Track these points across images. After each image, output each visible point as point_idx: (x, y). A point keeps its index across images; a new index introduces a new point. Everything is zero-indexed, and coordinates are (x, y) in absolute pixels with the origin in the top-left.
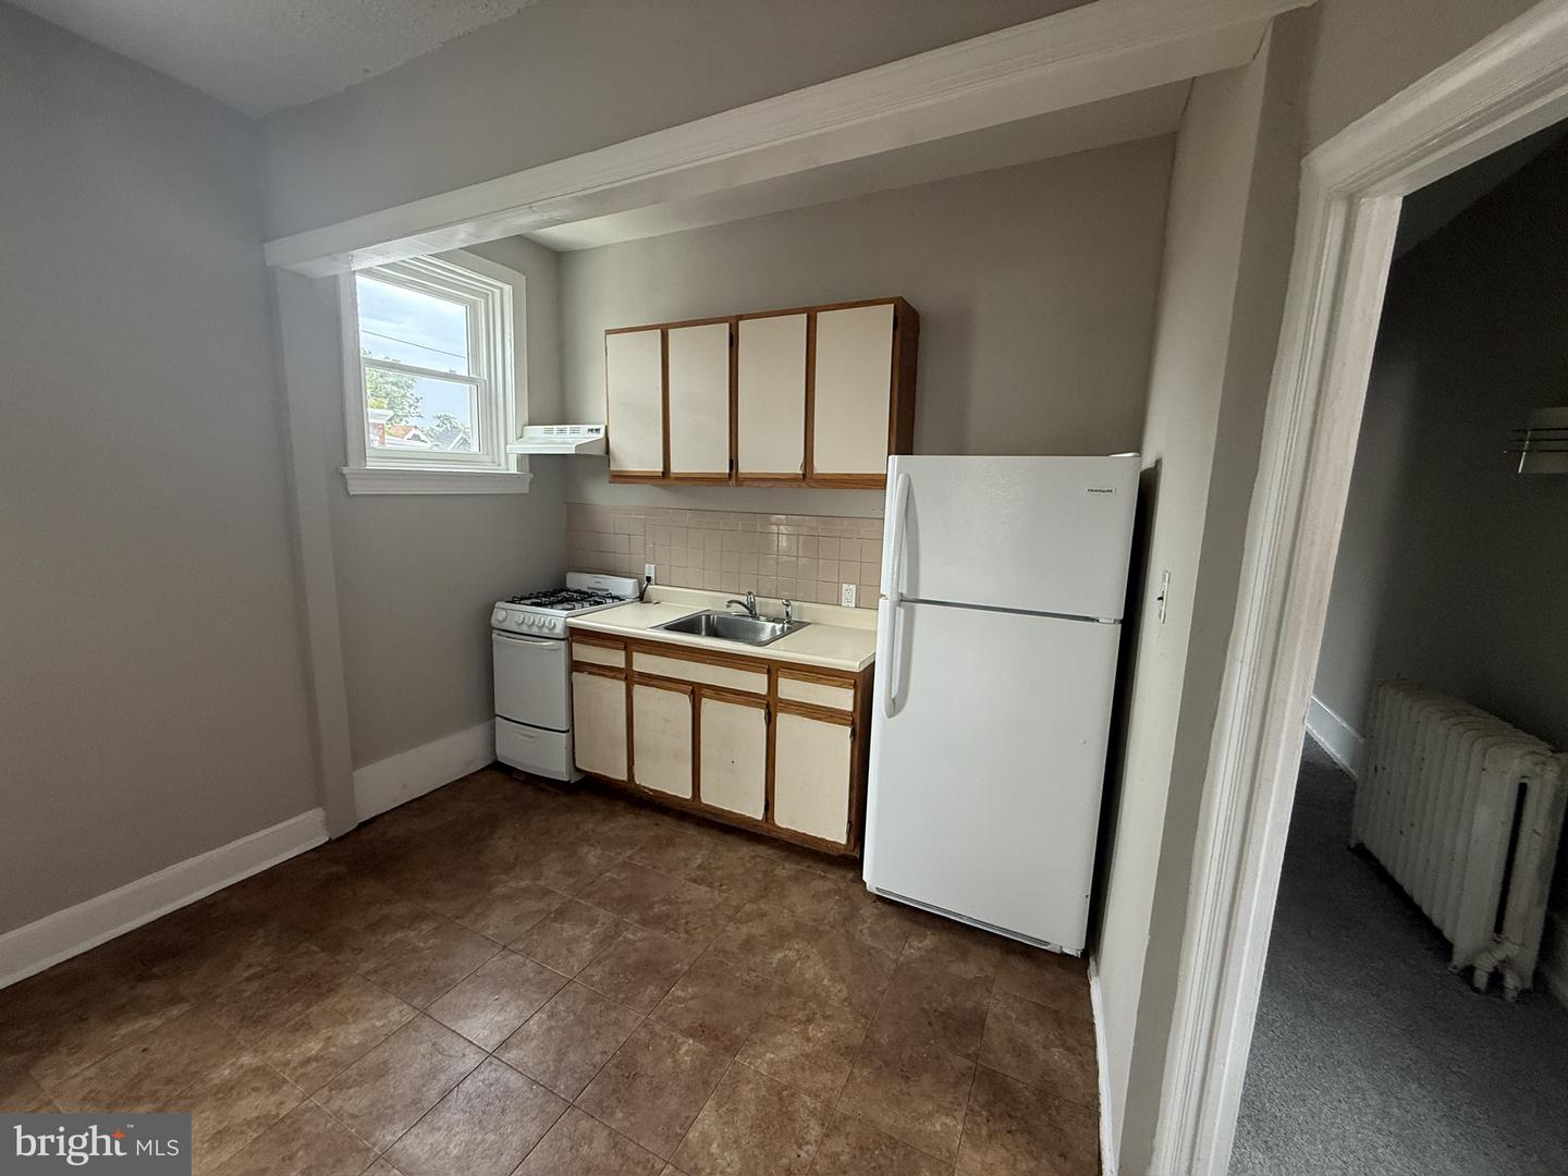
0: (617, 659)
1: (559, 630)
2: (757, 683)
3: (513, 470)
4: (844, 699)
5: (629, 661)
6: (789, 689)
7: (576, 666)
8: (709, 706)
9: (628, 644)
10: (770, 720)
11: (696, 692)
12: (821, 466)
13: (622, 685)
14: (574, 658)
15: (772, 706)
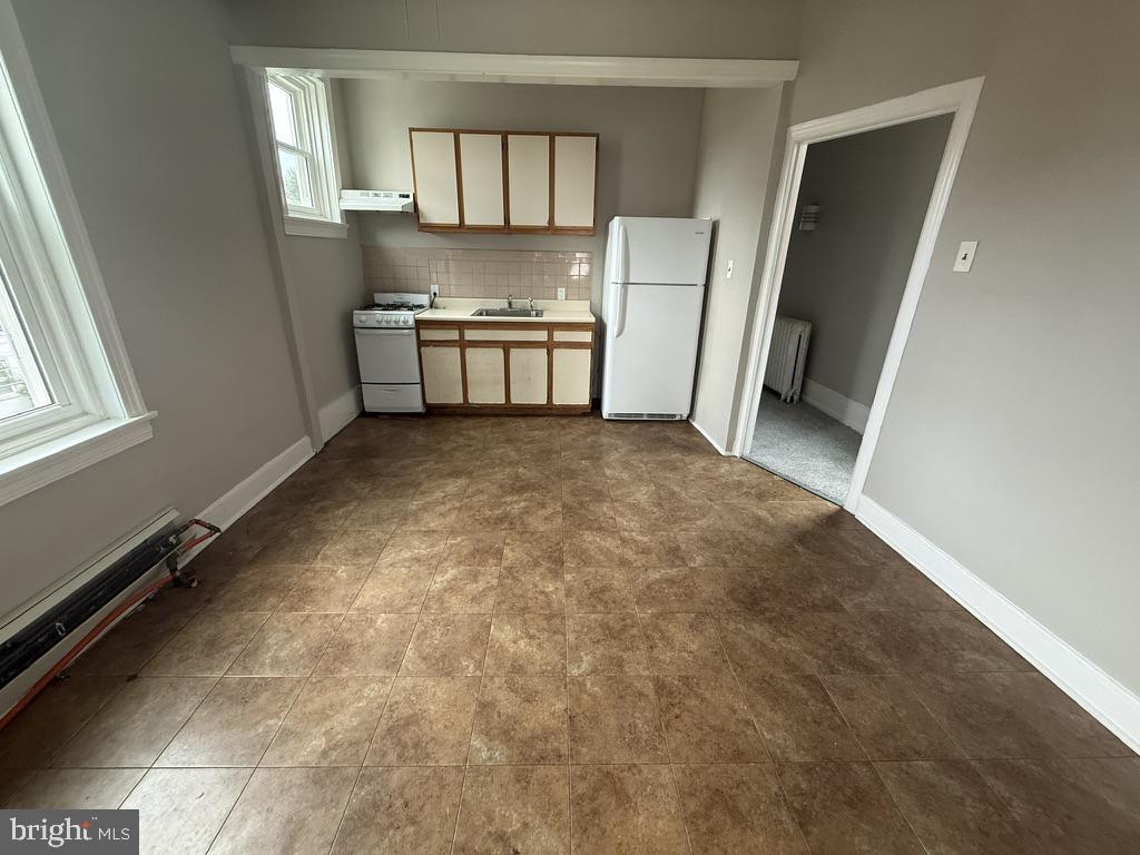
0: (454, 335)
1: (411, 322)
2: (542, 336)
3: (338, 220)
4: (587, 337)
5: (462, 335)
6: (559, 336)
7: (421, 344)
8: (514, 352)
9: (461, 325)
10: (550, 354)
11: (507, 346)
12: (559, 222)
13: (458, 350)
14: (422, 339)
15: (550, 346)
